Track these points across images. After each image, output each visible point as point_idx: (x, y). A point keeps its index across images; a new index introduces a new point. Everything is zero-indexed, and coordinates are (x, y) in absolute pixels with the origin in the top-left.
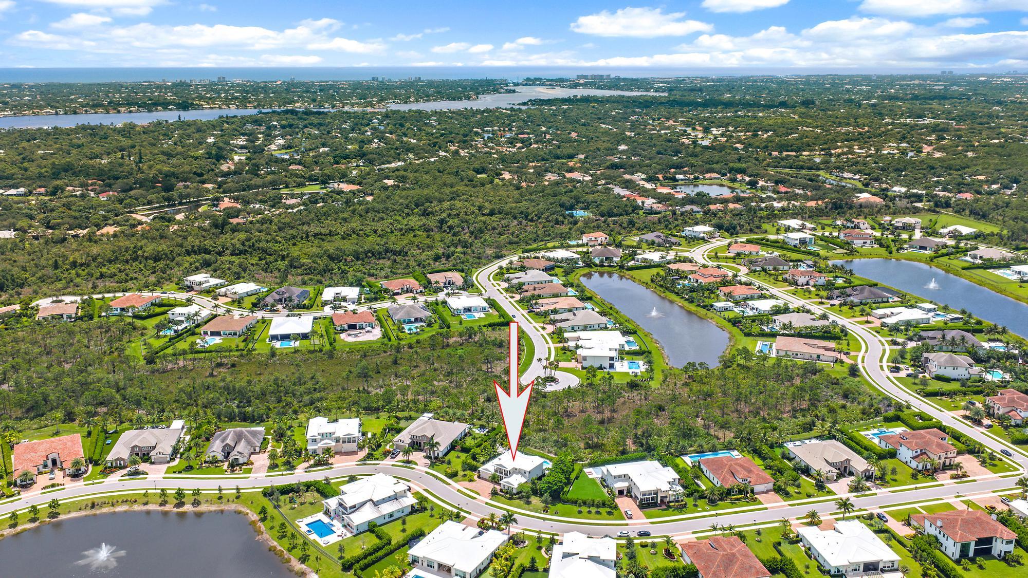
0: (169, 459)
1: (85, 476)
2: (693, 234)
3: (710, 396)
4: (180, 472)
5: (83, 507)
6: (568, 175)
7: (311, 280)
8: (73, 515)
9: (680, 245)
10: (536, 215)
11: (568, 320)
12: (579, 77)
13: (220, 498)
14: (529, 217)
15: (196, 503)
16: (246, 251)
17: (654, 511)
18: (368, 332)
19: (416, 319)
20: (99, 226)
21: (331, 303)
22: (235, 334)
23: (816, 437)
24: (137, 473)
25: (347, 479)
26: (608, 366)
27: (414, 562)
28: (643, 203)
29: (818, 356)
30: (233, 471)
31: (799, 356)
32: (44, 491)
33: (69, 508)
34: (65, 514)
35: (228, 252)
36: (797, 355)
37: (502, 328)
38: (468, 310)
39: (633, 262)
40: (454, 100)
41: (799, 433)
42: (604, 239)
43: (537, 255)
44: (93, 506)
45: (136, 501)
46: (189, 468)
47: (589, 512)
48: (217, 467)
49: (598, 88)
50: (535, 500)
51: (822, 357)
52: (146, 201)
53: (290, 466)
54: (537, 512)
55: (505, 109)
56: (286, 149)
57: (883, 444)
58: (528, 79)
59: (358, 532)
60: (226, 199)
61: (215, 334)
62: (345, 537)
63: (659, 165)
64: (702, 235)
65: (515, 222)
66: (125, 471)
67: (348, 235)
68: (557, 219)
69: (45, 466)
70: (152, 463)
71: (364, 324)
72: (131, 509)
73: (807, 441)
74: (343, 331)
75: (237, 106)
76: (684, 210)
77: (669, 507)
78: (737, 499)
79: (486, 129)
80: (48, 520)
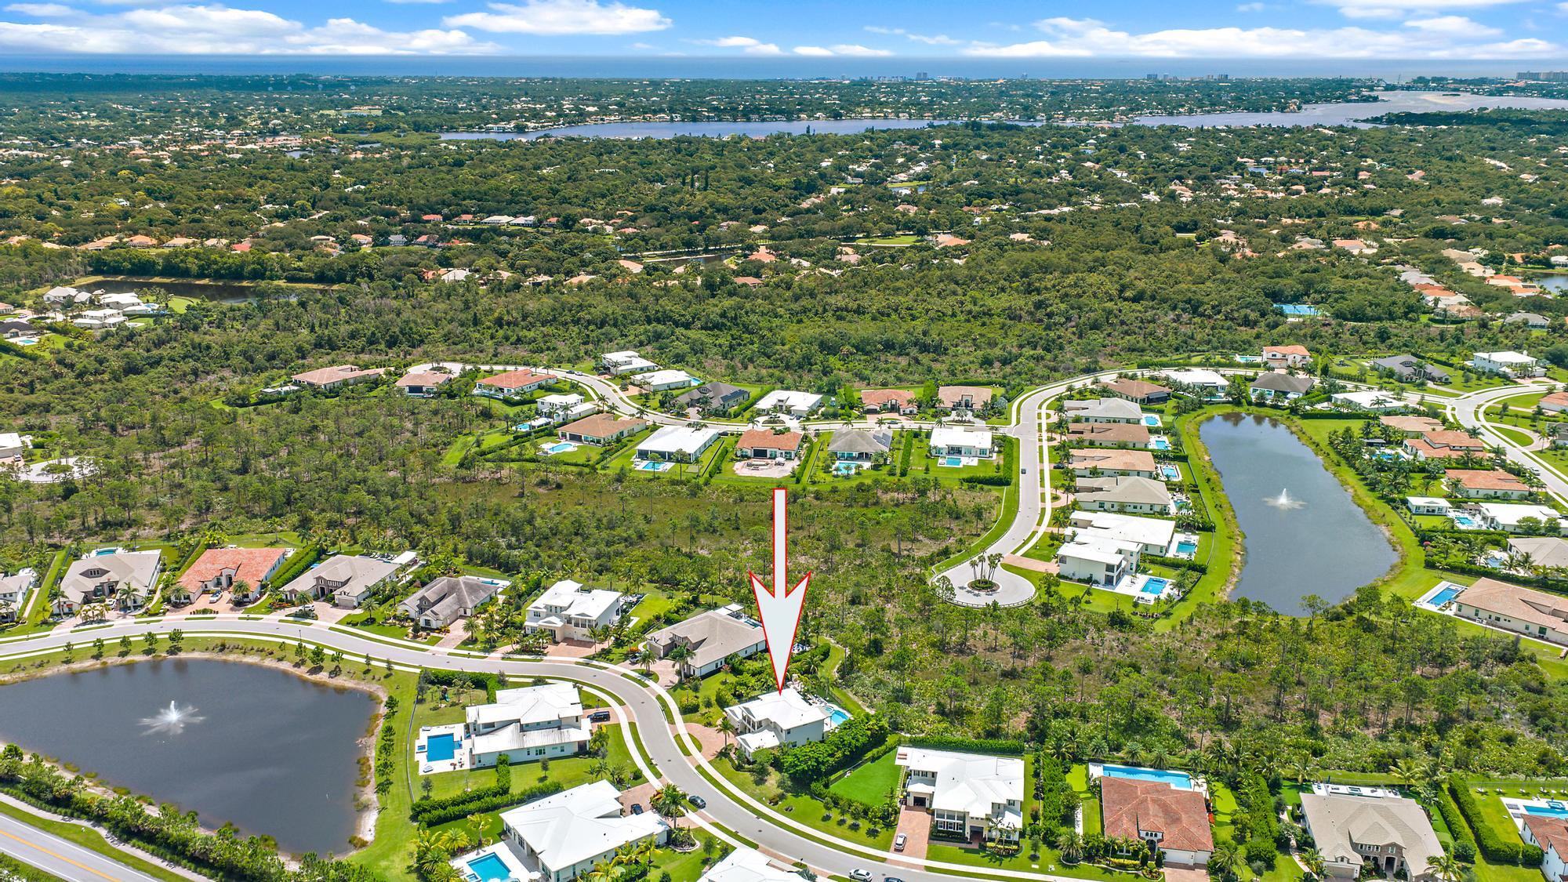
0: (355, 604)
1: (250, 606)
2: (1491, 366)
3: (1247, 665)
4: (354, 625)
5: (211, 648)
6: (1339, 243)
7: (771, 376)
8: (196, 655)
9: (1447, 383)
10: (1213, 307)
11: (1101, 489)
12: (1521, 76)
13: (367, 672)
14: (1201, 309)
15: (335, 672)
16: (724, 325)
17: (952, 848)
18: (779, 464)
19: (861, 454)
20: (569, 273)
21: (768, 414)
22: (599, 442)
23: (1391, 787)
24: (305, 615)
25: (531, 680)
26: (1102, 580)
27: (504, 833)
28: (1436, 301)
29: (1543, 630)
30: (415, 637)
31: (1502, 623)
32: (193, 616)
33: (195, 645)
34: (186, 652)
35: (698, 324)
36: (1498, 619)
37: (986, 487)
38: (956, 451)
39: (1325, 404)
40: (1257, 111)
41: (1364, 770)
42: (1298, 358)
43: (1156, 373)
44: (223, 648)
45: (271, 653)
46: (370, 621)
47: (841, 822)
48: (403, 626)
49: (1544, 96)
50: (774, 778)
51: (1549, 634)
52: (658, 244)
53: (491, 646)
54: (760, 800)
55: (1329, 129)
56: (920, 180)
57: (1527, 834)
58: (1421, 79)
59: (479, 765)
60: (763, 249)
61: (575, 438)
62: (458, 768)
63: (1531, 235)
64: (1504, 369)
65: (1171, 315)
66: (294, 610)
67: (882, 314)
68: (1246, 316)
69: (219, 583)
70: (336, 605)
71: (779, 452)
72: (261, 663)
73: (1366, 791)
74: (744, 457)
75: (910, 115)
76: (1509, 319)
77: (983, 848)
78: (1123, 867)
79: (1263, 160)
80: (165, 655)
